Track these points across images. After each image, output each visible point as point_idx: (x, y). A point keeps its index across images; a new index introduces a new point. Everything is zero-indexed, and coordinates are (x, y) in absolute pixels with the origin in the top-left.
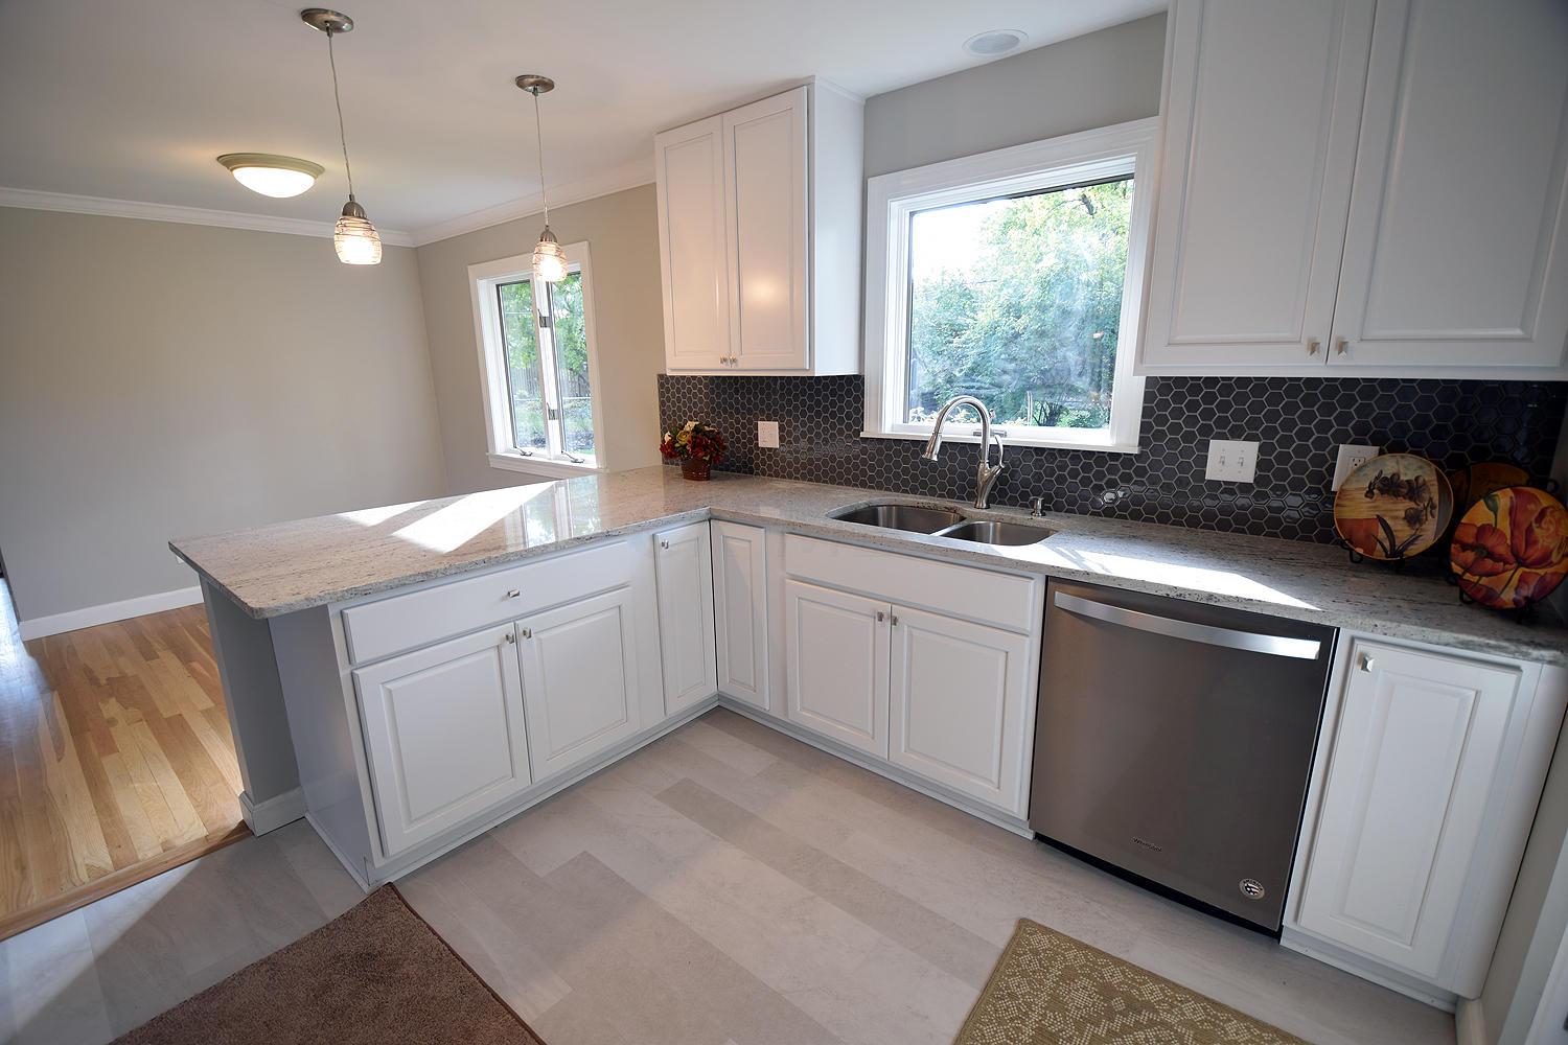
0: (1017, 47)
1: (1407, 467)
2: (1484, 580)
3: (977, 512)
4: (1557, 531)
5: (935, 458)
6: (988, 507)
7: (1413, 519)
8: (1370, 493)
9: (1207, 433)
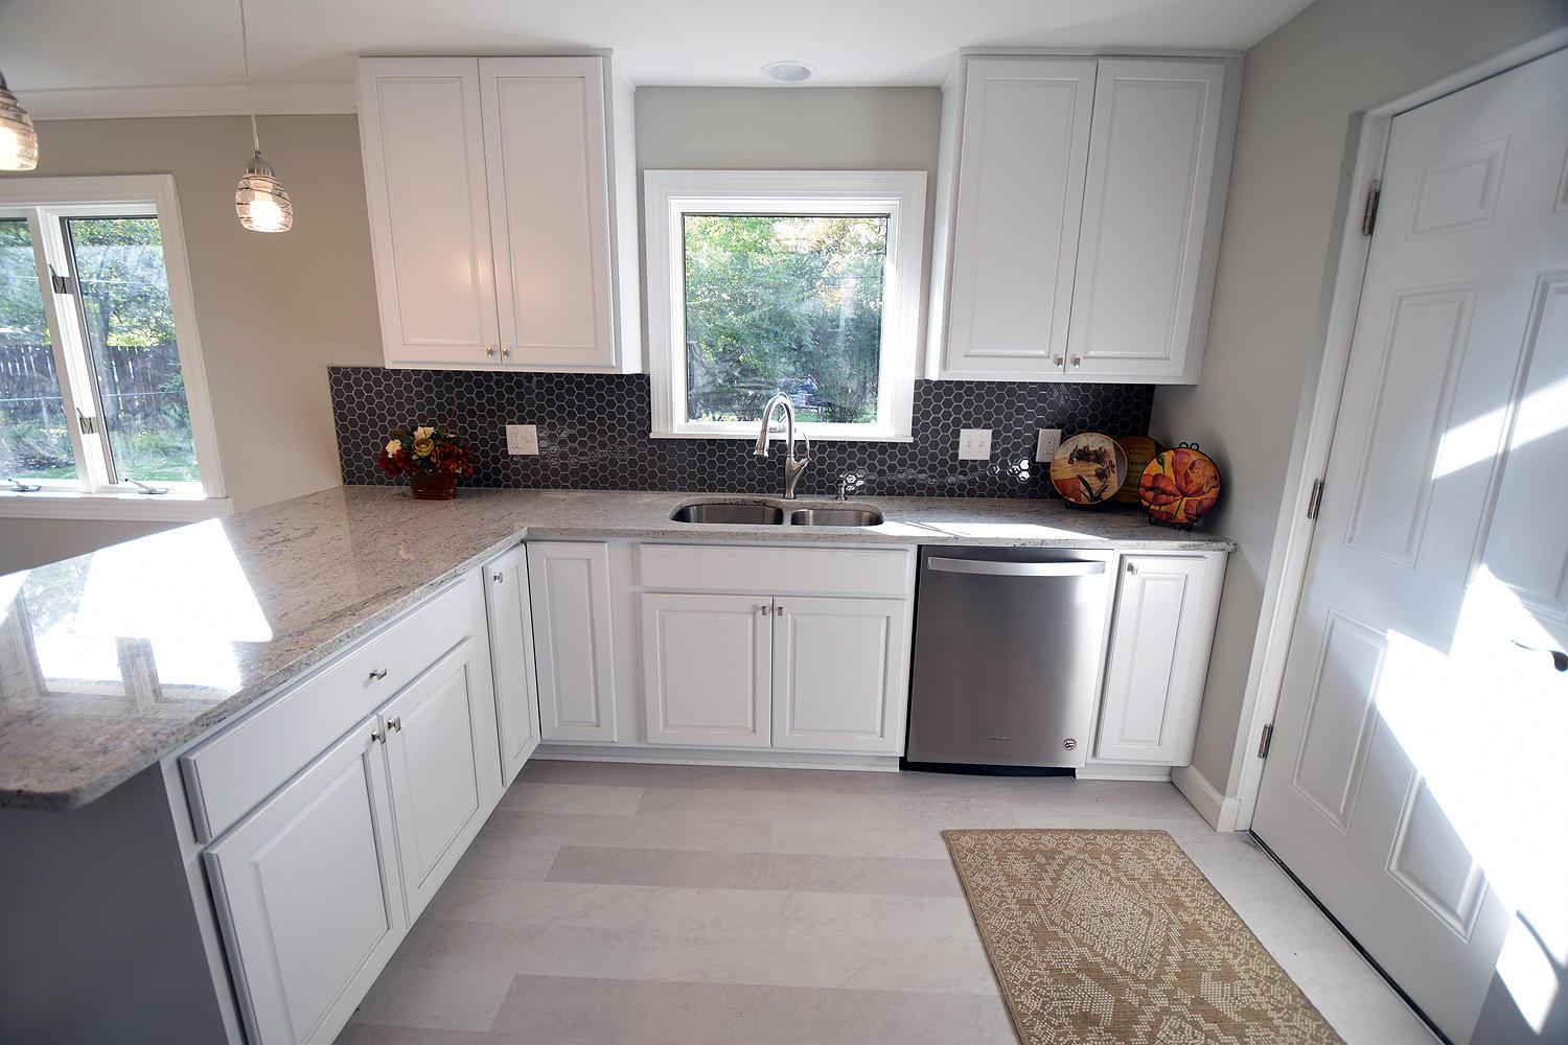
0: (808, 79)
1: (1094, 441)
2: (1163, 508)
3: (789, 501)
4: (1203, 474)
5: (766, 454)
6: (795, 498)
7: (1101, 475)
8: (1071, 461)
9: (958, 425)
